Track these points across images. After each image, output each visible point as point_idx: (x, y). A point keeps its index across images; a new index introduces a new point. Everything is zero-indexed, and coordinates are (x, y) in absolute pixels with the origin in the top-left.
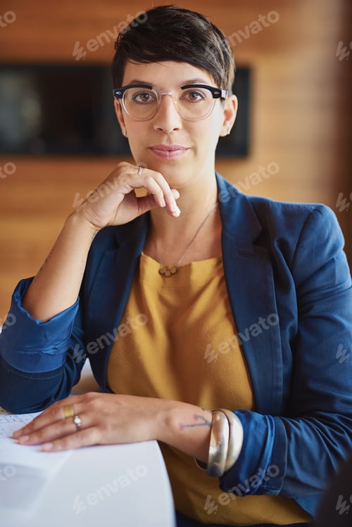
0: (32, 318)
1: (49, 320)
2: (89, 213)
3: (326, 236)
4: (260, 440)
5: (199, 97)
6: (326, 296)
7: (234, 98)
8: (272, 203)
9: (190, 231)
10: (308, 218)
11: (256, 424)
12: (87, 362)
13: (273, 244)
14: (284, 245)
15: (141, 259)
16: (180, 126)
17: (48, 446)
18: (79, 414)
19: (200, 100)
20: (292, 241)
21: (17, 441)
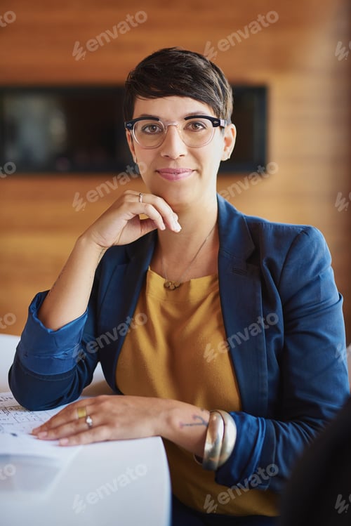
0: (44, 328)
1: (59, 329)
2: (95, 236)
3: (312, 256)
4: (251, 440)
5: (201, 127)
6: (311, 312)
7: (233, 126)
8: (266, 223)
9: (192, 249)
10: (295, 239)
11: (249, 425)
12: (99, 365)
13: (262, 263)
14: (271, 264)
15: (148, 274)
16: (185, 152)
17: (64, 441)
18: (91, 415)
19: (202, 129)
20: (279, 261)
21: (36, 437)
